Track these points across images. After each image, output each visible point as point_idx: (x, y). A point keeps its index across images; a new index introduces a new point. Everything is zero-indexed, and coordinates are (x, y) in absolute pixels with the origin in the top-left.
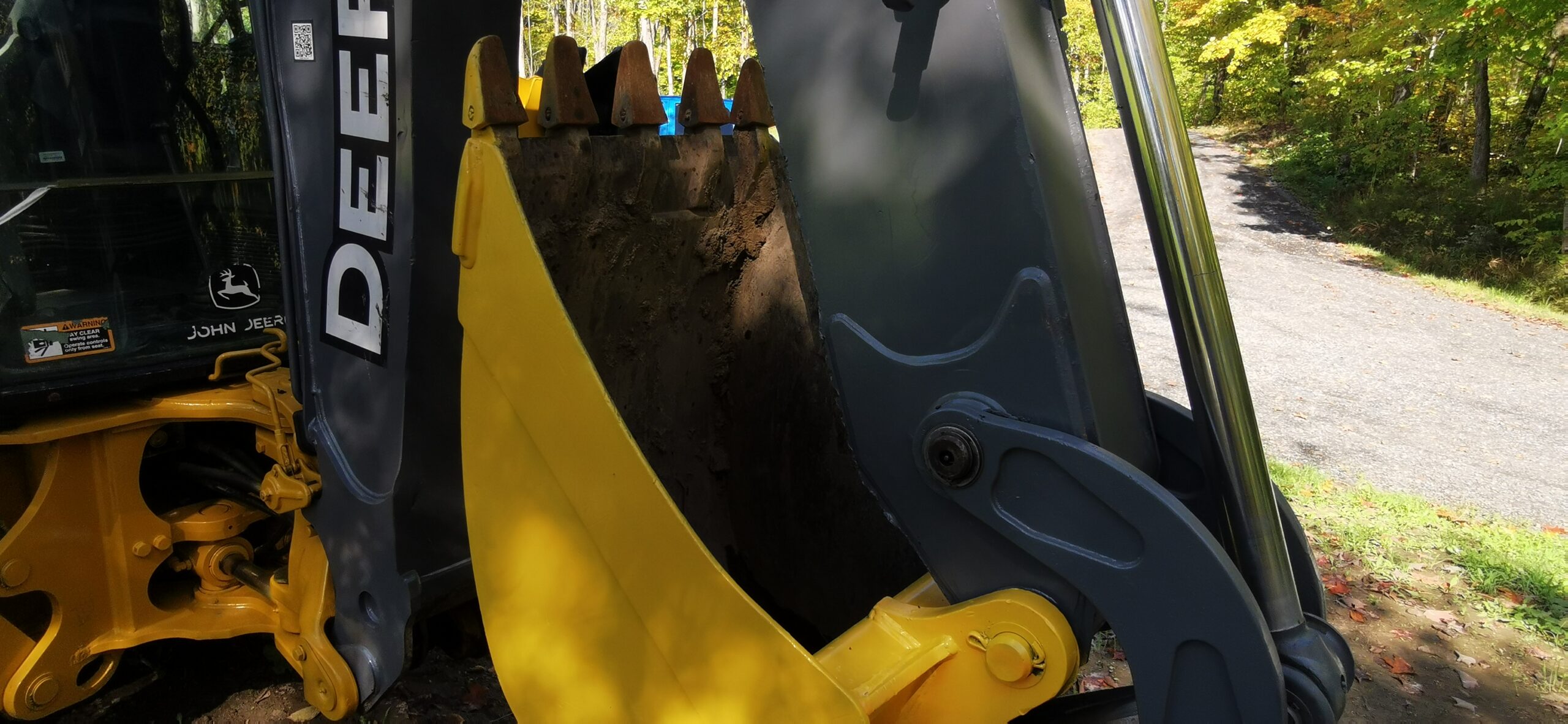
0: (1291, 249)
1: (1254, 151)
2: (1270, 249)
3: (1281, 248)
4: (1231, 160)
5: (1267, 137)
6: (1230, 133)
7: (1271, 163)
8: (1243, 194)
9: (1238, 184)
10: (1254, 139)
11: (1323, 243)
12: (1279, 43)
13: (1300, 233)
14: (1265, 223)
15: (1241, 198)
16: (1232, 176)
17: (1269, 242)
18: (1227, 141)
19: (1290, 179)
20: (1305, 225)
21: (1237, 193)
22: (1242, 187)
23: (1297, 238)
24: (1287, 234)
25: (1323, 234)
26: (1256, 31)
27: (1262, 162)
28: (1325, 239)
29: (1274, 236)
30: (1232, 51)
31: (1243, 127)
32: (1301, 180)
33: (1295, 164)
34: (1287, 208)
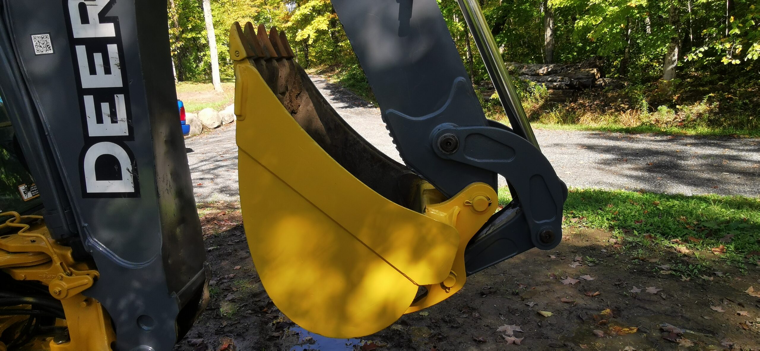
0: (360, 113)
1: (329, 77)
2: (353, 115)
3: (357, 114)
4: (322, 82)
5: (333, 70)
6: (318, 71)
7: (339, 81)
8: (333, 95)
9: (329, 91)
10: (328, 72)
11: (371, 109)
13: (361, 107)
14: (347, 105)
15: (332, 97)
16: (325, 89)
17: (351, 112)
18: (317, 74)
19: (350, 86)
20: (362, 103)
21: (330, 95)
22: (331, 92)
23: (361, 109)
24: (357, 108)
25: (369, 105)
27: (336, 81)
28: (371, 107)
29: (352, 110)
30: (309, 35)
31: (321, 68)
32: (353, 86)
33: (349, 79)
34: (352, 97)
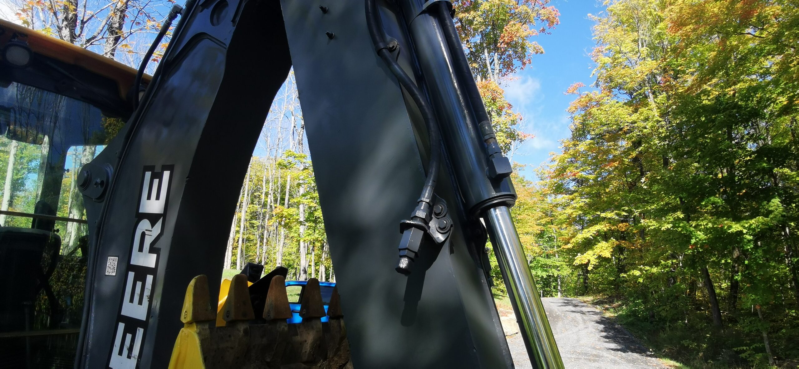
0: (633, 361)
1: (607, 309)
2: (622, 361)
3: (629, 361)
4: (596, 313)
5: (611, 302)
6: (594, 300)
7: (616, 315)
8: (605, 332)
9: (602, 327)
10: (606, 303)
11: (649, 358)
12: (610, 257)
13: (637, 353)
14: (619, 348)
15: (604, 334)
16: (598, 322)
17: (622, 358)
18: (593, 304)
19: (627, 324)
20: (639, 348)
21: (602, 331)
22: (605, 327)
23: (636, 355)
24: (630, 353)
25: (649, 353)
26: (599, 251)
27: (612, 315)
28: (651, 356)
29: (623, 354)
30: (589, 261)
31: (599, 297)
32: (632, 324)
33: (628, 316)
34: (628, 339)
